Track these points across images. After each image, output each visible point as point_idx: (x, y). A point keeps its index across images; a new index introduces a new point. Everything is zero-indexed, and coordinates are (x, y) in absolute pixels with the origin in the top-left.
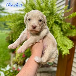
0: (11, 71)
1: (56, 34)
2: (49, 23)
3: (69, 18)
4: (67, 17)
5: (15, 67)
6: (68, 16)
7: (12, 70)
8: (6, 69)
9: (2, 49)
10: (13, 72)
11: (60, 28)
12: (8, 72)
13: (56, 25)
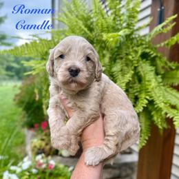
0: (34, 171)
1: (148, 81)
2: (130, 57)
3: (168, 44)
4: (166, 42)
5: (42, 161)
6: (165, 40)
7: (36, 168)
8: (20, 167)
9: (4, 120)
10: (37, 174)
11: (153, 68)
12: (28, 174)
13: (144, 60)
